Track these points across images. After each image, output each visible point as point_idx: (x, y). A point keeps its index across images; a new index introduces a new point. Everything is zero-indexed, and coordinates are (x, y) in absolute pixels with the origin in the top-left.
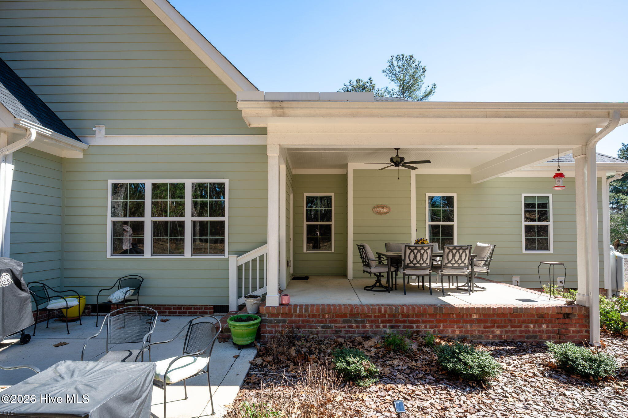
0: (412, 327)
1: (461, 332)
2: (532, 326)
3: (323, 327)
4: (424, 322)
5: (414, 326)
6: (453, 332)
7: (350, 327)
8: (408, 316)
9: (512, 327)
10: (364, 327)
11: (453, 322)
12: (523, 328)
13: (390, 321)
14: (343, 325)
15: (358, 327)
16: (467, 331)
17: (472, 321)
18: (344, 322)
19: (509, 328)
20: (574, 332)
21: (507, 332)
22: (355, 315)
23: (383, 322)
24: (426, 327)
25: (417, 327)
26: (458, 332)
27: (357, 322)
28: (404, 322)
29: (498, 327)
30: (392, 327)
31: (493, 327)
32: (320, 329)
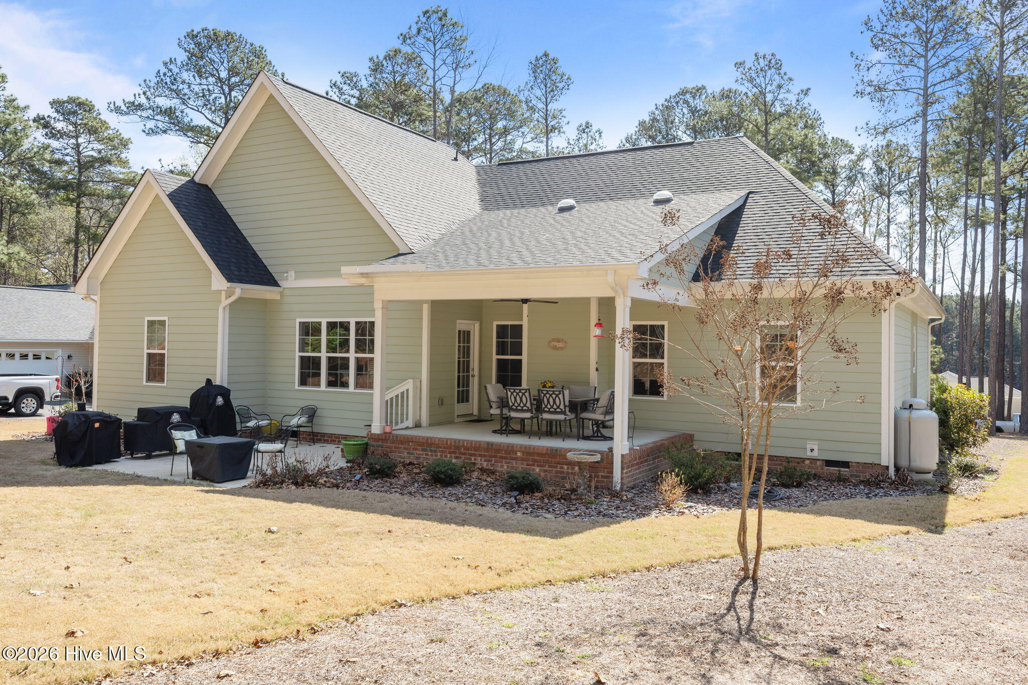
0: (471, 459)
1: (508, 467)
2: (566, 467)
3: (408, 453)
4: (480, 455)
5: (473, 458)
6: (502, 466)
7: (427, 455)
8: (468, 449)
9: (549, 467)
10: (436, 455)
11: (502, 458)
12: (558, 469)
13: (455, 453)
14: (421, 453)
15: (432, 455)
16: (512, 467)
17: (516, 459)
18: (423, 450)
19: (547, 468)
20: (602, 477)
21: (546, 471)
22: (430, 445)
23: (450, 453)
24: (481, 460)
25: (475, 459)
26: (505, 467)
27: (431, 451)
28: (465, 454)
29: (538, 466)
30: (456, 458)
31: (533, 465)
32: (406, 454)
